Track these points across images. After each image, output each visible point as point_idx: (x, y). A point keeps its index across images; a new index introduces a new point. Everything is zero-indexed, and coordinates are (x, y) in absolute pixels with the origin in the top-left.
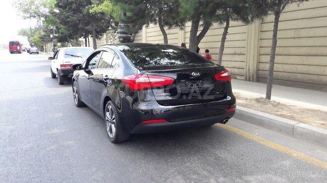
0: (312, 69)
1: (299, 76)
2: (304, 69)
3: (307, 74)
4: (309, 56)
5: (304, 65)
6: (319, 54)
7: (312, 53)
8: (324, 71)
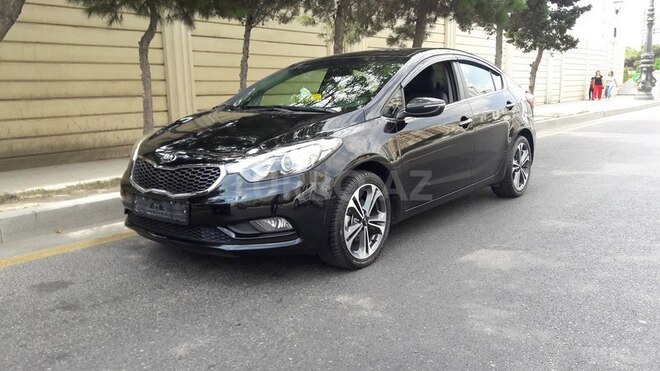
0: (45, 126)
1: (19, 145)
2: (27, 128)
3: (35, 137)
4: (32, 99)
5: (23, 119)
6: (52, 96)
7: (38, 95)
8: (68, 126)
